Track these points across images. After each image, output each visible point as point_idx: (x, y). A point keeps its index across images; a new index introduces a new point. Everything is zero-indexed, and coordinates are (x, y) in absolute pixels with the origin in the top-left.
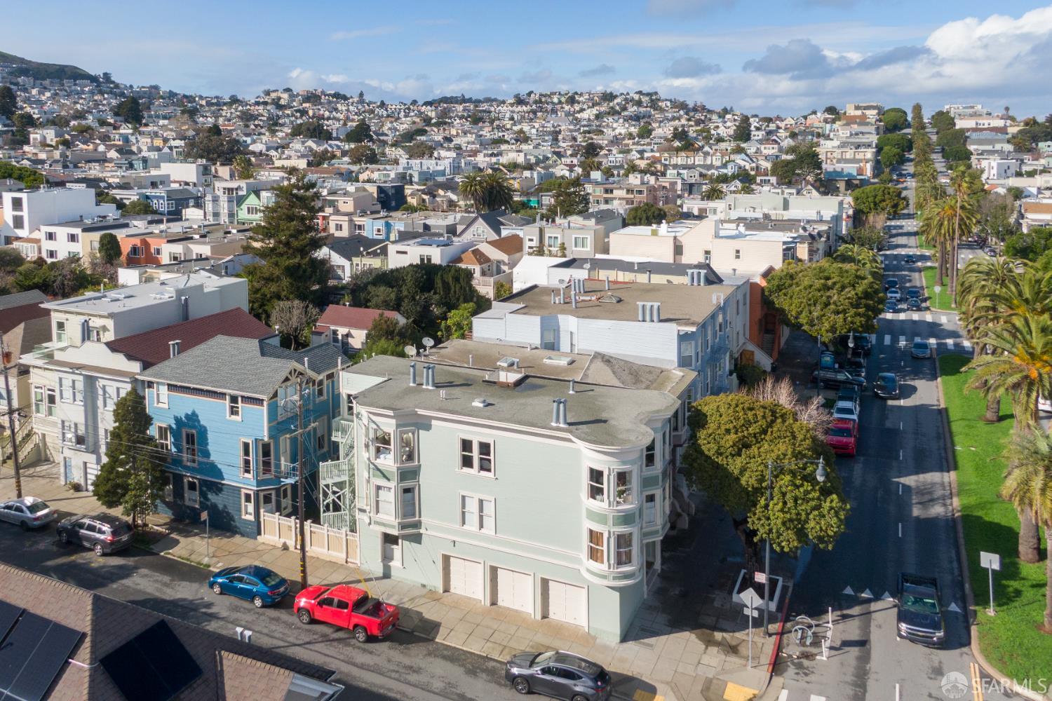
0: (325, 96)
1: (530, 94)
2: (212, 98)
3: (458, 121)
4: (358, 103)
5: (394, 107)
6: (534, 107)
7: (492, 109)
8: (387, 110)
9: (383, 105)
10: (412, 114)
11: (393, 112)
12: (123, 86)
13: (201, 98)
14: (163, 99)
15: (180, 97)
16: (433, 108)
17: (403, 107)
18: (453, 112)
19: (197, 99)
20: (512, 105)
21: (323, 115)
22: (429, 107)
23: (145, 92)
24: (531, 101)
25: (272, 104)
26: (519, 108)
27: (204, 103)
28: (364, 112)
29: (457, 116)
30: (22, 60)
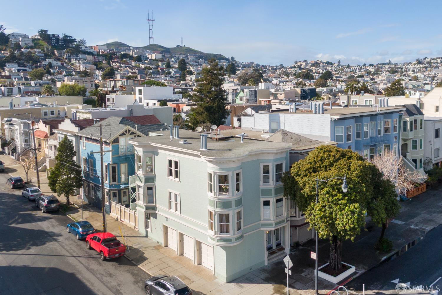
0: (322, 63)
1: (425, 59)
2: (274, 67)
3: (385, 73)
4: (337, 66)
5: (354, 67)
6: (426, 65)
7: (404, 67)
8: (350, 69)
9: (349, 66)
10: (362, 70)
11: (353, 70)
12: (238, 62)
13: (270, 66)
14: (254, 67)
15: (261, 66)
16: (374, 67)
17: (358, 67)
18: (383, 68)
19: (268, 67)
20: (415, 64)
21: (320, 72)
22: (371, 67)
23: (247, 65)
24: (425, 62)
25: (297, 67)
26: (419, 66)
27: (270, 69)
28: (339, 70)
29: (385, 70)
30: (201, 53)
